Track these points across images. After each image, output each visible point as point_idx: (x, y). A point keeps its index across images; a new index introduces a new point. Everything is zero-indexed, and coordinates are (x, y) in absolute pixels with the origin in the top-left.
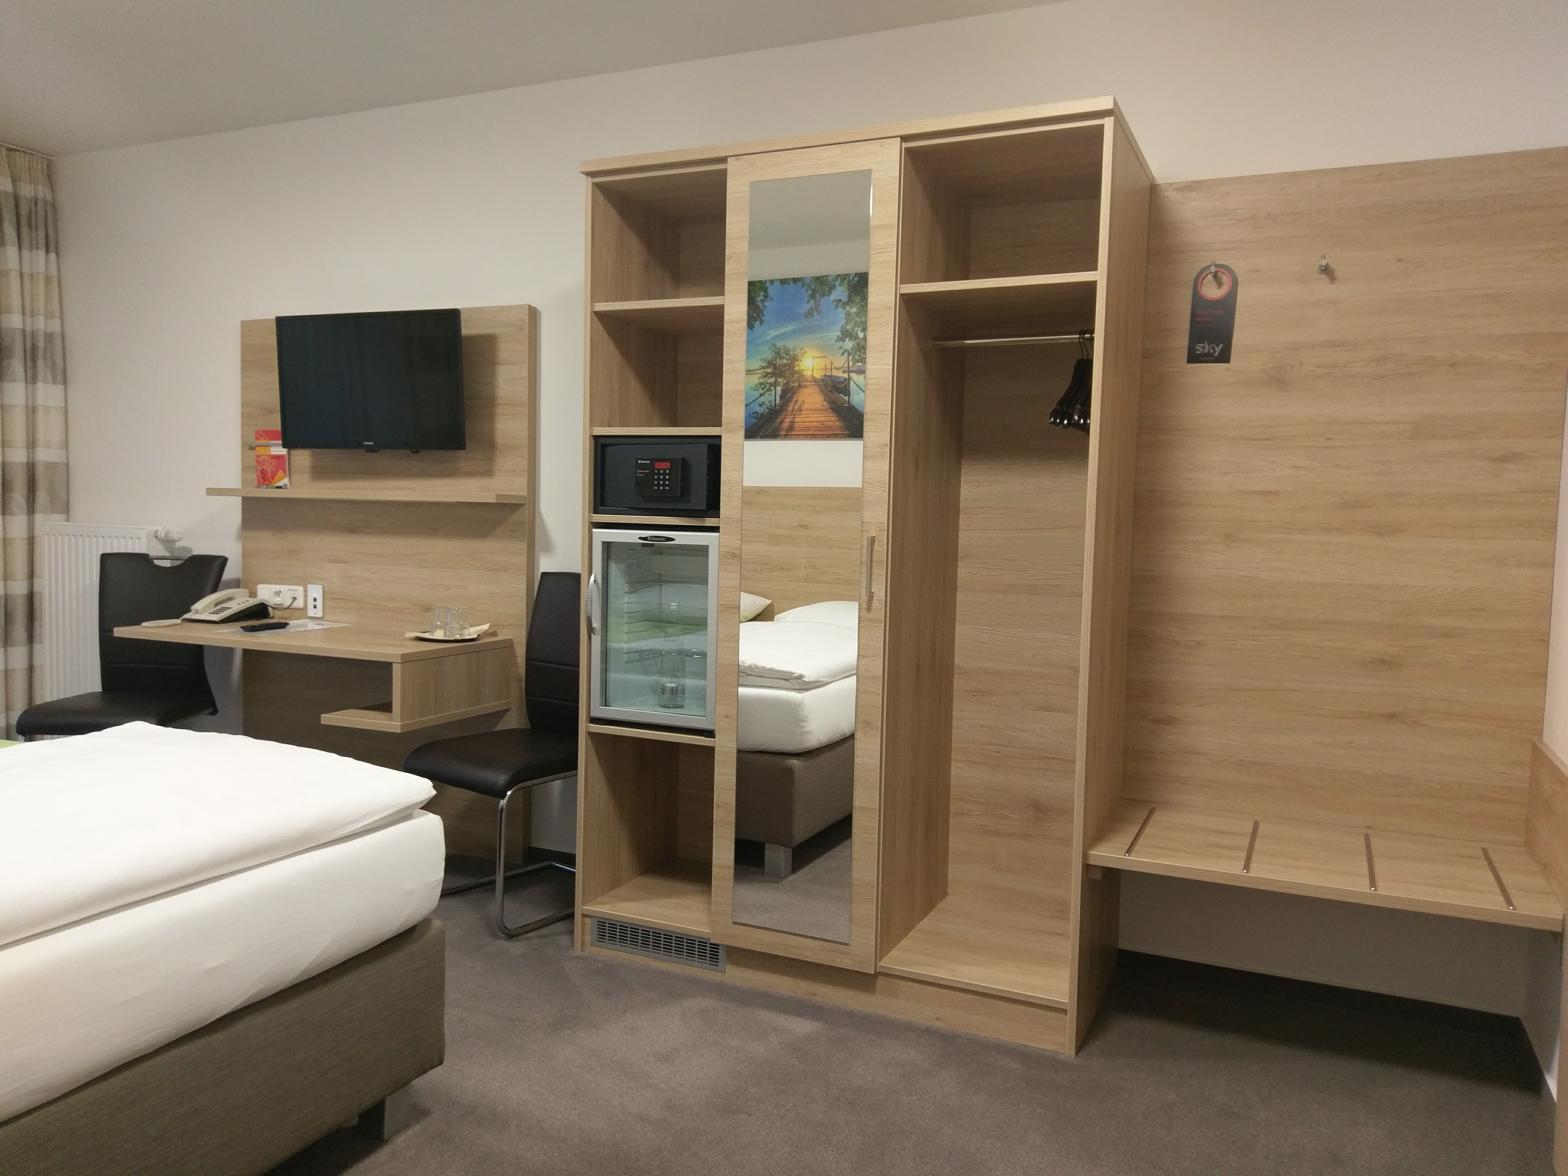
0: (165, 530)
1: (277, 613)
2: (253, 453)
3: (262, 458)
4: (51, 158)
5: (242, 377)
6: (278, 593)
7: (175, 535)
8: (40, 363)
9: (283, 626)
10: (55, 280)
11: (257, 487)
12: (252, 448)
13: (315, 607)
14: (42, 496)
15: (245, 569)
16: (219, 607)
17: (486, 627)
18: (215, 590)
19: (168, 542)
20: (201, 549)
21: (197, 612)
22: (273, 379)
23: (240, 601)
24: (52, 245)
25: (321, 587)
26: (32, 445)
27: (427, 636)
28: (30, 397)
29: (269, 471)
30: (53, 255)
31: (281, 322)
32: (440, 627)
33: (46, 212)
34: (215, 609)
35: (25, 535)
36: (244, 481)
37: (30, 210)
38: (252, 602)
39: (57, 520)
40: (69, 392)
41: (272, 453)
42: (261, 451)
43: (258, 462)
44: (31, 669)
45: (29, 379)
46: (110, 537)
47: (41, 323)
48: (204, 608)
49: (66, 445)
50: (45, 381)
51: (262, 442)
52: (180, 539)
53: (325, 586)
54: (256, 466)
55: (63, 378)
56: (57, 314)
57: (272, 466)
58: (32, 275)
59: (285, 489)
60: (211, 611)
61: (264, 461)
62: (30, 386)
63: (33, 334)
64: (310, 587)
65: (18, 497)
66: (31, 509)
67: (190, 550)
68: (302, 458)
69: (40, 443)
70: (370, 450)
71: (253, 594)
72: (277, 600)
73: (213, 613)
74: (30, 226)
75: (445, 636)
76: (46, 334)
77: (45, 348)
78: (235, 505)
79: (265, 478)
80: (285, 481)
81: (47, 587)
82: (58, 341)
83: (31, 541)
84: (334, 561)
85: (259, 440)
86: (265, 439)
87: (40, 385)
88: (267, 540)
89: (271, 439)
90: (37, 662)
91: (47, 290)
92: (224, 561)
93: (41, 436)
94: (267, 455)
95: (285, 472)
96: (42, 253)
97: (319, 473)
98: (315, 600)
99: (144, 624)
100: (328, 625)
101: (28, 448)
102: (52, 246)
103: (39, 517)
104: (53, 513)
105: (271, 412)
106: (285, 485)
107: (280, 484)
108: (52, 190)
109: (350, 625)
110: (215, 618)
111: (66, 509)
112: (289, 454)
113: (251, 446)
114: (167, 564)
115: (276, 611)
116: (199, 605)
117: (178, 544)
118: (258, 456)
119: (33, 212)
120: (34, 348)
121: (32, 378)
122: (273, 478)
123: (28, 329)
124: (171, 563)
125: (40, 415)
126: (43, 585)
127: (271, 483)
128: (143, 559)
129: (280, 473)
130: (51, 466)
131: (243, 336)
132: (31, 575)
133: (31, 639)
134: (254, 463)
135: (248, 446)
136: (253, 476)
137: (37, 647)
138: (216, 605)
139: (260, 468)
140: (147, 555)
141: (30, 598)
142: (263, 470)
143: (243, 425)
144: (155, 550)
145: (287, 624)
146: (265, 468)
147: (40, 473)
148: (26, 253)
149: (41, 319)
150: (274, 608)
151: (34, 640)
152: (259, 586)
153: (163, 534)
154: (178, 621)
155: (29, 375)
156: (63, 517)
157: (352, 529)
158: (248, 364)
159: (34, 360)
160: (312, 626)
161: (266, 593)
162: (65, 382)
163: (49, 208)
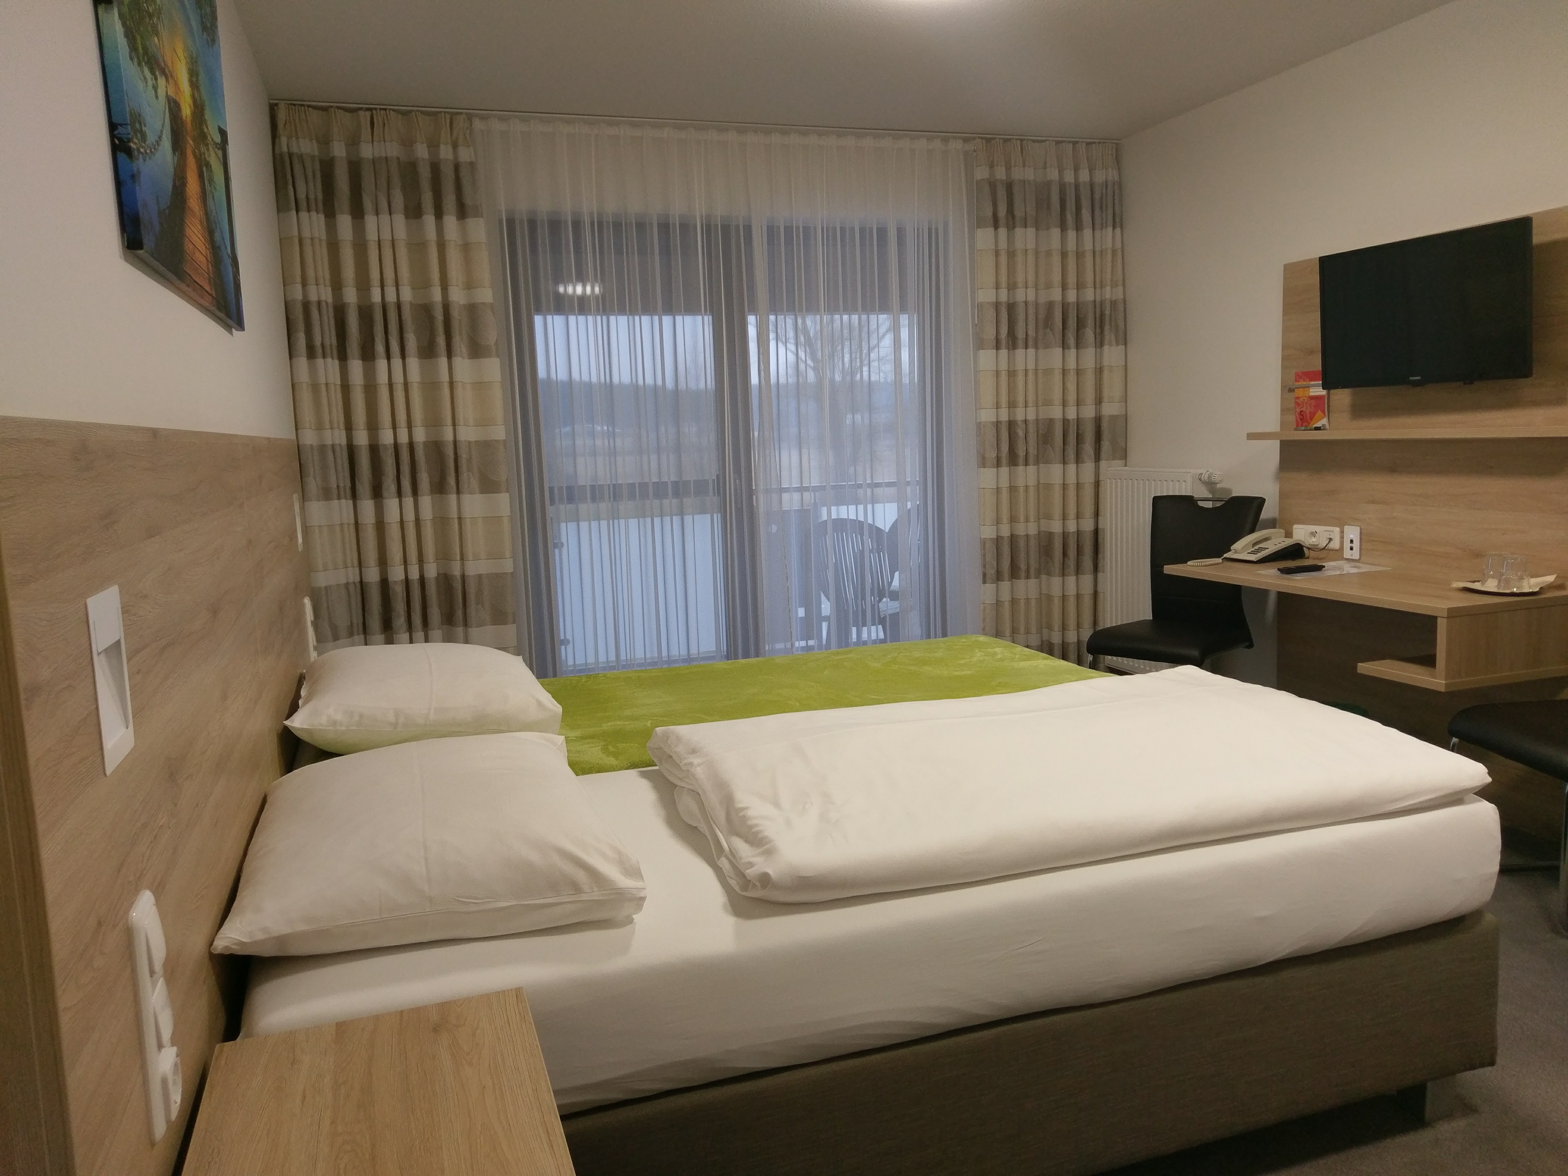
0: (1208, 473)
1: (1312, 554)
2: (1292, 395)
3: (1301, 399)
4: (1119, 142)
5: (1284, 321)
6: (1313, 534)
7: (1216, 478)
8: (1107, 327)
9: (1319, 568)
10: (1119, 253)
11: (1295, 430)
12: (1291, 390)
13: (1351, 549)
14: (1106, 445)
15: (1281, 510)
16: (1257, 547)
17: (1550, 579)
18: (1252, 531)
19: (1210, 484)
20: (1240, 490)
21: (1236, 552)
22: (1315, 318)
23: (1276, 542)
24: (1118, 222)
25: (1358, 528)
26: (1099, 401)
27: (1477, 586)
28: (1099, 357)
29: (1308, 412)
30: (1118, 230)
31: (1324, 261)
32: (1493, 577)
33: (1114, 192)
34: (1253, 549)
35: (1092, 479)
36: (1283, 424)
37: (1102, 194)
38: (1288, 542)
39: (1117, 465)
40: (1128, 350)
41: (1311, 394)
42: (1300, 393)
43: (1297, 404)
44: (1095, 594)
45: (1098, 345)
46: (1160, 481)
47: (1108, 294)
48: (1242, 548)
49: (1125, 399)
50: (1110, 345)
51: (1302, 383)
52: (1221, 482)
53: (1362, 527)
54: (1295, 408)
55: (1123, 339)
56: (1120, 283)
57: (1310, 407)
58: (1102, 251)
59: (1324, 430)
60: (1249, 551)
61: (1303, 403)
62: (1098, 350)
63: (1102, 303)
64: (1347, 528)
65: (1088, 448)
66: (1097, 458)
67: (1229, 491)
68: (1342, 397)
69: (1105, 399)
70: (1416, 384)
71: (1289, 535)
72: (1313, 541)
73: (1251, 553)
74: (1101, 208)
75: (1499, 586)
76: (1111, 302)
77: (1111, 315)
78: (1274, 446)
79: (1304, 420)
80: (1324, 421)
81: (1109, 523)
82: (1121, 308)
83: (1097, 484)
84: (1373, 502)
85: (1299, 381)
86: (1304, 381)
87: (1106, 348)
88: (1304, 481)
89: (1311, 380)
90: (1100, 589)
91: (1113, 261)
92: (1261, 501)
93: (1106, 393)
94: (1306, 397)
95: (1324, 412)
96: (1110, 229)
97: (1358, 411)
98: (1352, 541)
99: (1189, 563)
100: (1365, 569)
101: (1096, 404)
102: (1118, 224)
103: (1103, 463)
104: (1114, 459)
105: (1312, 352)
106: (1324, 425)
107: (1318, 425)
108: (1119, 169)
109: (1388, 569)
110: (1253, 558)
111: (1123, 454)
112: (1329, 394)
113: (1290, 388)
114: (1209, 505)
115: (1311, 551)
116: (1238, 545)
117: (1218, 486)
118: (1298, 398)
119: (1104, 195)
120: (1102, 315)
121: (1100, 343)
122: (1311, 419)
123: (1098, 299)
124: (1213, 505)
125: (1106, 374)
126: (1106, 523)
127: (1309, 424)
128: (1189, 500)
129: (1319, 413)
130: (1113, 418)
131: (1285, 279)
132: (1097, 514)
133: (1096, 569)
134: (1293, 405)
135: (1288, 389)
136: (1292, 418)
137: (1100, 575)
138: (1254, 544)
139: (1298, 410)
140: (1191, 497)
141: (1096, 532)
142: (1301, 411)
143: (1284, 367)
144: (1199, 492)
145: (1324, 567)
146: (1304, 409)
147: (1105, 425)
148: (1098, 233)
149: (1108, 288)
150: (1309, 549)
151: (1099, 569)
152: (1295, 526)
153: (1206, 478)
154: (1220, 560)
155: (1098, 340)
156: (1122, 462)
157: (1393, 469)
158: (1291, 305)
159: (1102, 327)
160: (1348, 569)
161: (1301, 533)
162: (1125, 344)
163: (1116, 187)
